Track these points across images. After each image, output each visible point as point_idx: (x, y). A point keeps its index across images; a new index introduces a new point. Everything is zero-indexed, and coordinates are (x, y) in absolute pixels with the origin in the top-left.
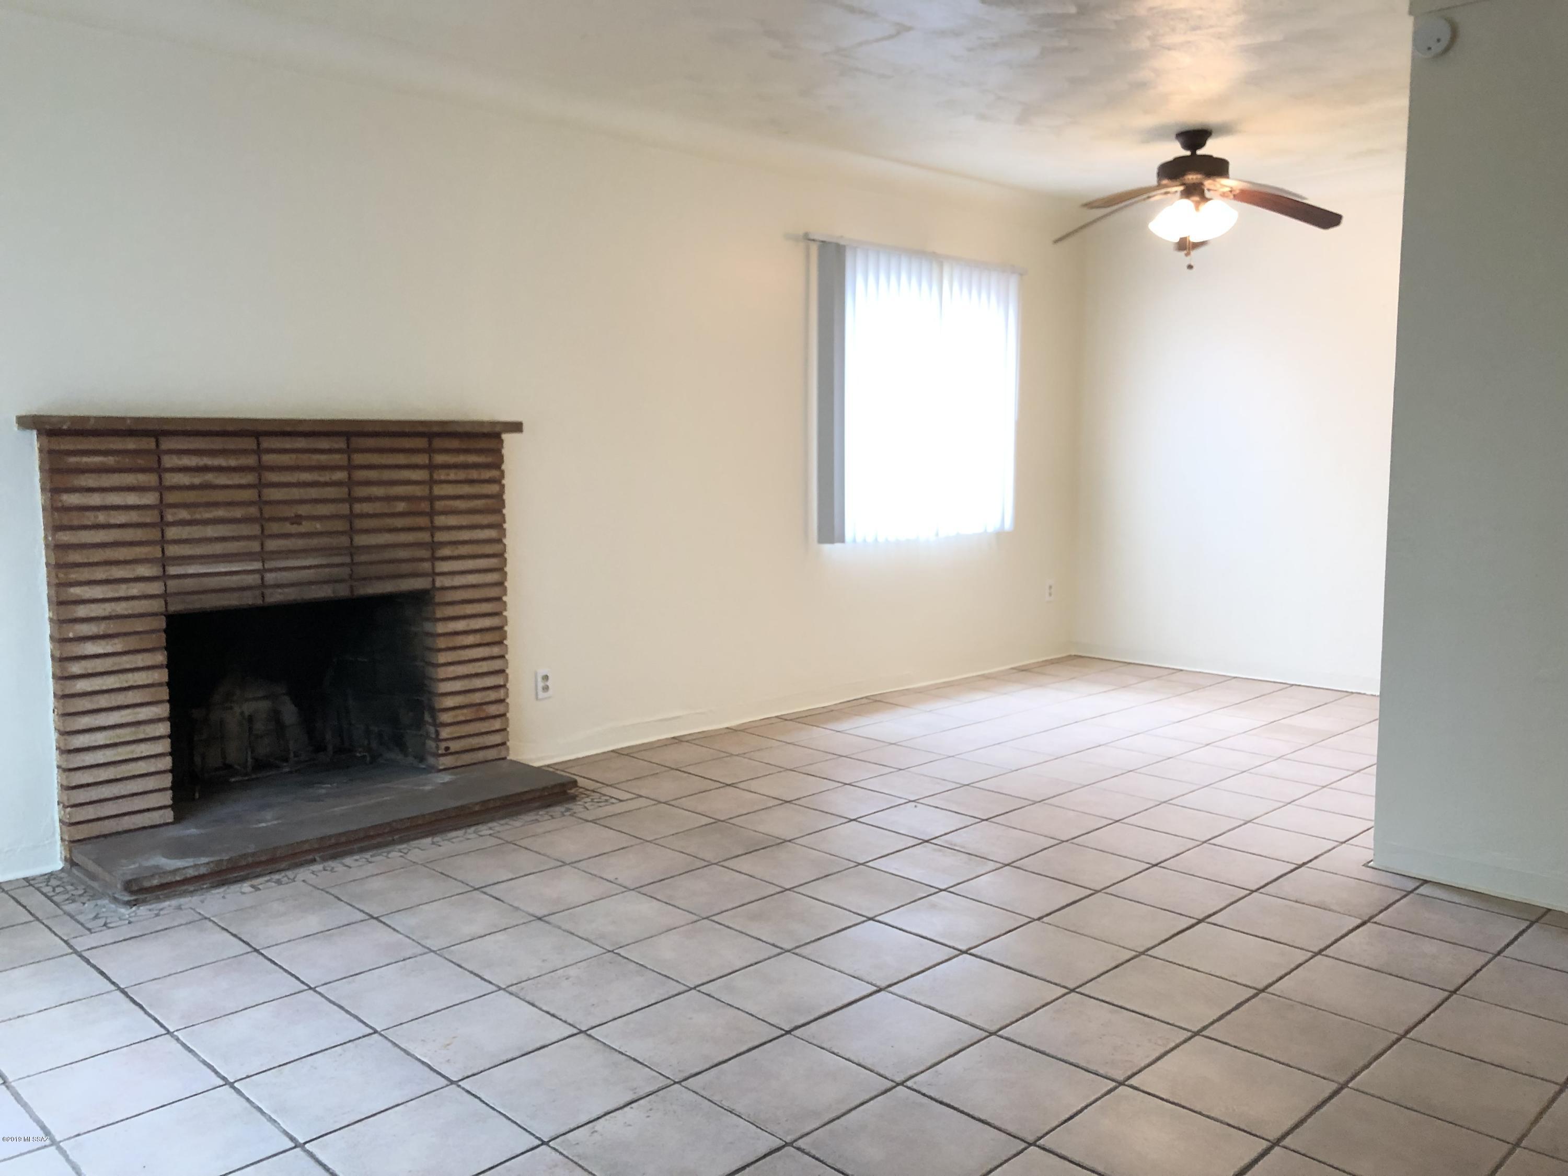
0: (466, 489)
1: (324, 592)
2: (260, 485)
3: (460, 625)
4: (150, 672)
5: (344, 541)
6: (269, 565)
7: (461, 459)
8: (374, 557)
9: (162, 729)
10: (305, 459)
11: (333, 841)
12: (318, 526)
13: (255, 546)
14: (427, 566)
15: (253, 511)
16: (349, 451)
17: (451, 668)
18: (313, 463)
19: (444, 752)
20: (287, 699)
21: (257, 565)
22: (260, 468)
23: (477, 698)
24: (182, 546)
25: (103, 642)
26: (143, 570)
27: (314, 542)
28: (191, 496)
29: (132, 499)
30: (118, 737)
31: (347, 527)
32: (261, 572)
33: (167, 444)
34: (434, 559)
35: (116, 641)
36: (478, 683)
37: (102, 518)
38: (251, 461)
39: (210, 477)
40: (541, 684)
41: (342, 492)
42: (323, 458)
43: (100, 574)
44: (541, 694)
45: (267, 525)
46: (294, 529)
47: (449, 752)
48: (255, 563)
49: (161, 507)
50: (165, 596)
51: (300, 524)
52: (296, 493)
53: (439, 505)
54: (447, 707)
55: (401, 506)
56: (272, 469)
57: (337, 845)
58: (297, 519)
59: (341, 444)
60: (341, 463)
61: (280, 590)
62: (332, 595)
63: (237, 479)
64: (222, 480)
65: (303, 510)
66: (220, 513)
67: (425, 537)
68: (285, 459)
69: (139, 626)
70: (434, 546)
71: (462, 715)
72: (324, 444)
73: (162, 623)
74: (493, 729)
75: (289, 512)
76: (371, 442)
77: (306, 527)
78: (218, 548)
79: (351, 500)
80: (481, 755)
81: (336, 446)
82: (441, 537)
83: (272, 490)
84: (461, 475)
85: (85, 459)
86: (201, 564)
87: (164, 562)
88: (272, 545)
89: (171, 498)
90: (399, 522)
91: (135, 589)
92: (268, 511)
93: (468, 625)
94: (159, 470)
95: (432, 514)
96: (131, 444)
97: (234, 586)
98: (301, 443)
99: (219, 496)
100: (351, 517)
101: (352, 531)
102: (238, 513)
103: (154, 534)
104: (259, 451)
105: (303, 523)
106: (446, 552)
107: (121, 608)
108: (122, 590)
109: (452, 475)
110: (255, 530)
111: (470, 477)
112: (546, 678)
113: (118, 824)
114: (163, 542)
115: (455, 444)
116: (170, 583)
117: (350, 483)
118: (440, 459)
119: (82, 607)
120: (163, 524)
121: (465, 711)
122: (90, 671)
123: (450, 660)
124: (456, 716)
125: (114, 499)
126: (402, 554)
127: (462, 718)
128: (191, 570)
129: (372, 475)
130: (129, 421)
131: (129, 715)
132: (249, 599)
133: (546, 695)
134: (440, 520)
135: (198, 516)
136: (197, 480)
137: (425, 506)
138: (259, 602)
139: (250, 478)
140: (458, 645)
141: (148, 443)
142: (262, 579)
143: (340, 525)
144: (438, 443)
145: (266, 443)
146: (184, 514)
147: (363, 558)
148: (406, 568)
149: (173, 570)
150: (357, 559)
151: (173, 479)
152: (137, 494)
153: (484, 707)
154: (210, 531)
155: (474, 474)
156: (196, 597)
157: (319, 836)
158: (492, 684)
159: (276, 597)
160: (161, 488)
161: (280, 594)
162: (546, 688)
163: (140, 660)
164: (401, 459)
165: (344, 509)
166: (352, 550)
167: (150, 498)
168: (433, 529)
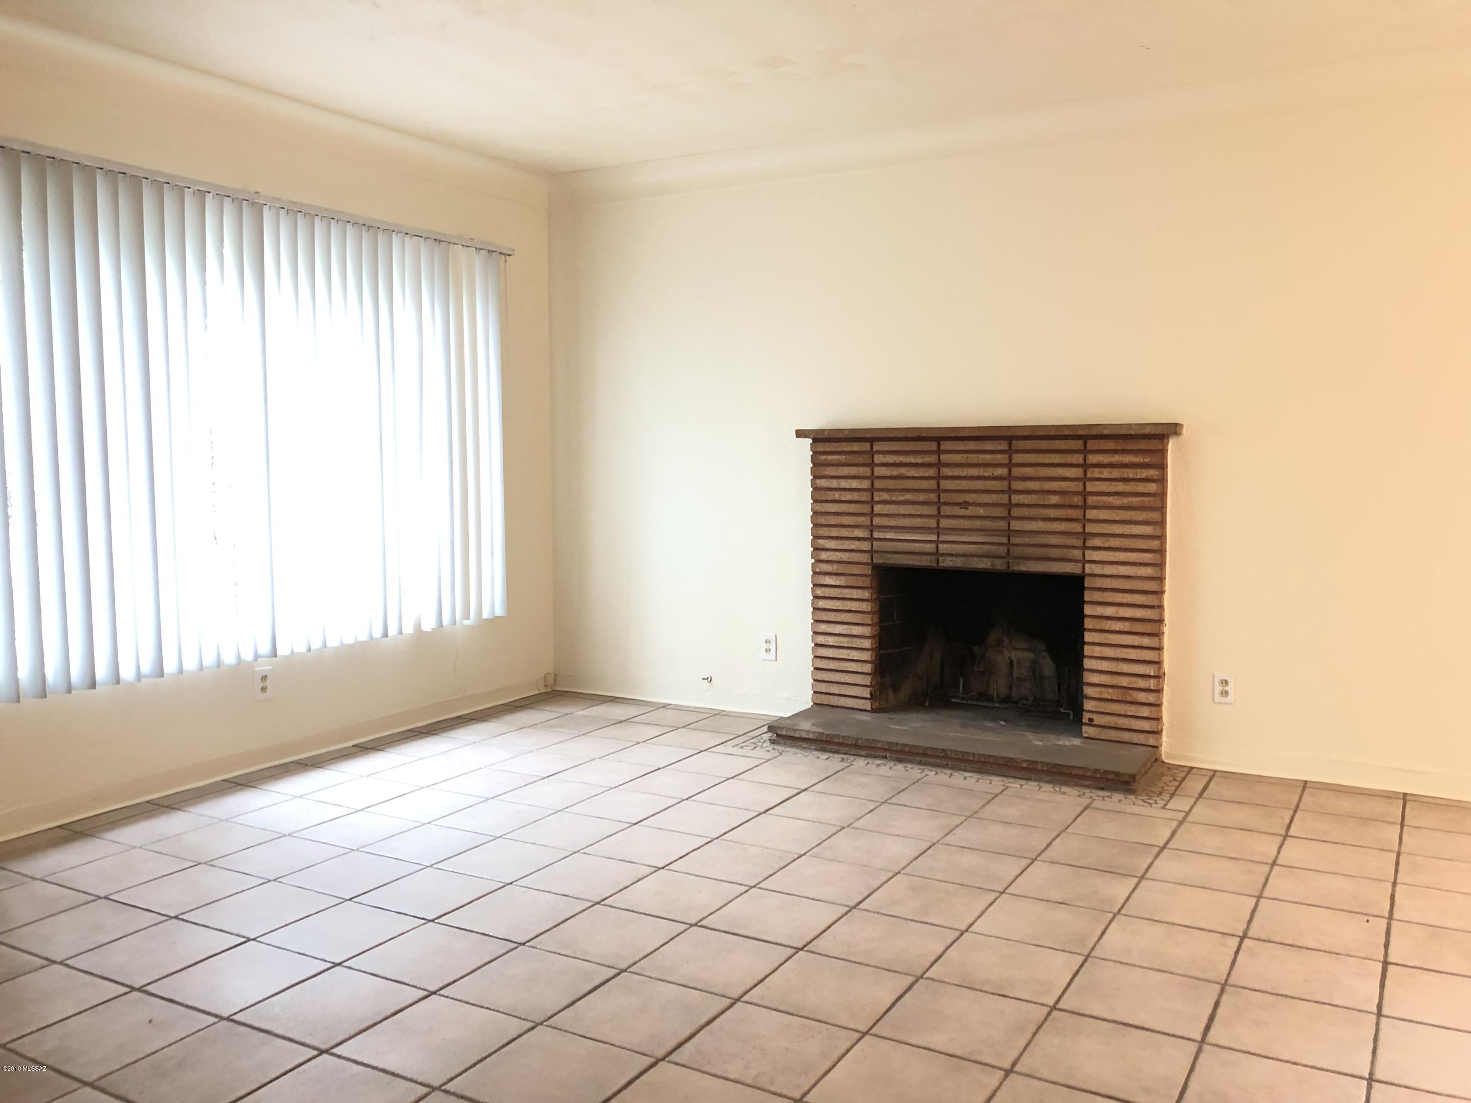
0: (1120, 487)
1: (984, 564)
2: (938, 478)
3: (1109, 611)
4: (861, 603)
5: (1002, 525)
6: (943, 538)
7: (1116, 458)
8: (1027, 540)
9: (866, 644)
10: (973, 458)
11: (899, 748)
12: (981, 511)
13: (933, 523)
14: (1077, 553)
15: (933, 497)
16: (1010, 451)
17: (1098, 648)
18: (980, 462)
19: (1087, 722)
20: (1045, 654)
21: (934, 537)
22: (939, 464)
23: (1125, 681)
24: (884, 518)
25: (834, 577)
26: (858, 533)
27: (978, 524)
28: (890, 484)
29: (854, 484)
30: (841, 642)
31: (1006, 514)
32: (938, 542)
33: (877, 447)
34: (1084, 547)
35: (842, 578)
36: (1125, 668)
37: (837, 495)
38: (932, 459)
39: (903, 471)
40: (1218, 688)
41: (1002, 485)
42: (988, 457)
43: (834, 532)
44: (1218, 698)
45: (943, 508)
46: (962, 512)
47: (1092, 723)
48: (932, 536)
49: (872, 490)
50: (871, 552)
51: (967, 508)
52: (965, 484)
53: (1091, 500)
54: (1093, 682)
55: (1054, 499)
56: (948, 465)
57: (900, 752)
58: (965, 505)
59: (1003, 446)
60: (1003, 462)
61: (950, 559)
62: (990, 567)
63: (921, 472)
64: (912, 472)
65: (970, 498)
66: (909, 497)
67: (1077, 527)
68: (958, 458)
69: (855, 570)
70: (1085, 536)
71: (1107, 694)
72: (989, 446)
73: (868, 570)
74: (1140, 714)
75: (960, 498)
76: (1029, 444)
77: (971, 511)
78: (907, 522)
79: (1010, 491)
80: (1126, 736)
81: (999, 448)
82: (1091, 528)
83: (948, 482)
84: (1116, 473)
85: (830, 457)
86: (895, 532)
87: (872, 528)
88: (944, 523)
89: (878, 484)
90: (1053, 513)
91: (854, 545)
92: (944, 497)
93: (1117, 613)
94: (872, 465)
95: (1085, 507)
96: (855, 447)
97: (917, 551)
98: (971, 445)
99: (910, 484)
100: (1010, 506)
101: (1009, 517)
102: (922, 497)
103: (866, 509)
104: (939, 452)
105: (970, 507)
106: (1097, 542)
107: (845, 556)
108: (847, 545)
109: (1106, 473)
110: (933, 510)
111: (1125, 476)
112: (1225, 682)
113: (838, 701)
114: (872, 515)
115: (1110, 445)
116: (875, 543)
117: (1010, 477)
118: (1093, 459)
119: (824, 552)
120: (872, 502)
121: (1110, 690)
122: (827, 595)
123: (1097, 641)
124: (1101, 693)
125: (844, 484)
126: (1053, 540)
127: (1106, 696)
128: (889, 536)
129: (1029, 471)
130: (846, 432)
131: (846, 629)
132: (925, 562)
133: (1224, 700)
134: (1092, 514)
135: (895, 498)
136: (895, 472)
137: (1077, 500)
138: (934, 565)
139: (931, 472)
140: (1106, 628)
141: (866, 446)
142: (937, 548)
143: (999, 512)
144: (1092, 444)
145: (945, 446)
146: (885, 496)
147: (1018, 540)
148: (1055, 553)
149: (876, 535)
150: (1014, 540)
151: (879, 471)
152: (858, 480)
153: (1131, 692)
154: (903, 510)
155: (1130, 473)
156: (890, 556)
157: (891, 741)
158: (1141, 673)
159: (946, 563)
160: (872, 478)
161: (950, 561)
162: (1225, 693)
163: (856, 594)
164: (1056, 458)
165: (1004, 499)
166: (1009, 533)
167: (865, 484)
168: (1084, 521)
